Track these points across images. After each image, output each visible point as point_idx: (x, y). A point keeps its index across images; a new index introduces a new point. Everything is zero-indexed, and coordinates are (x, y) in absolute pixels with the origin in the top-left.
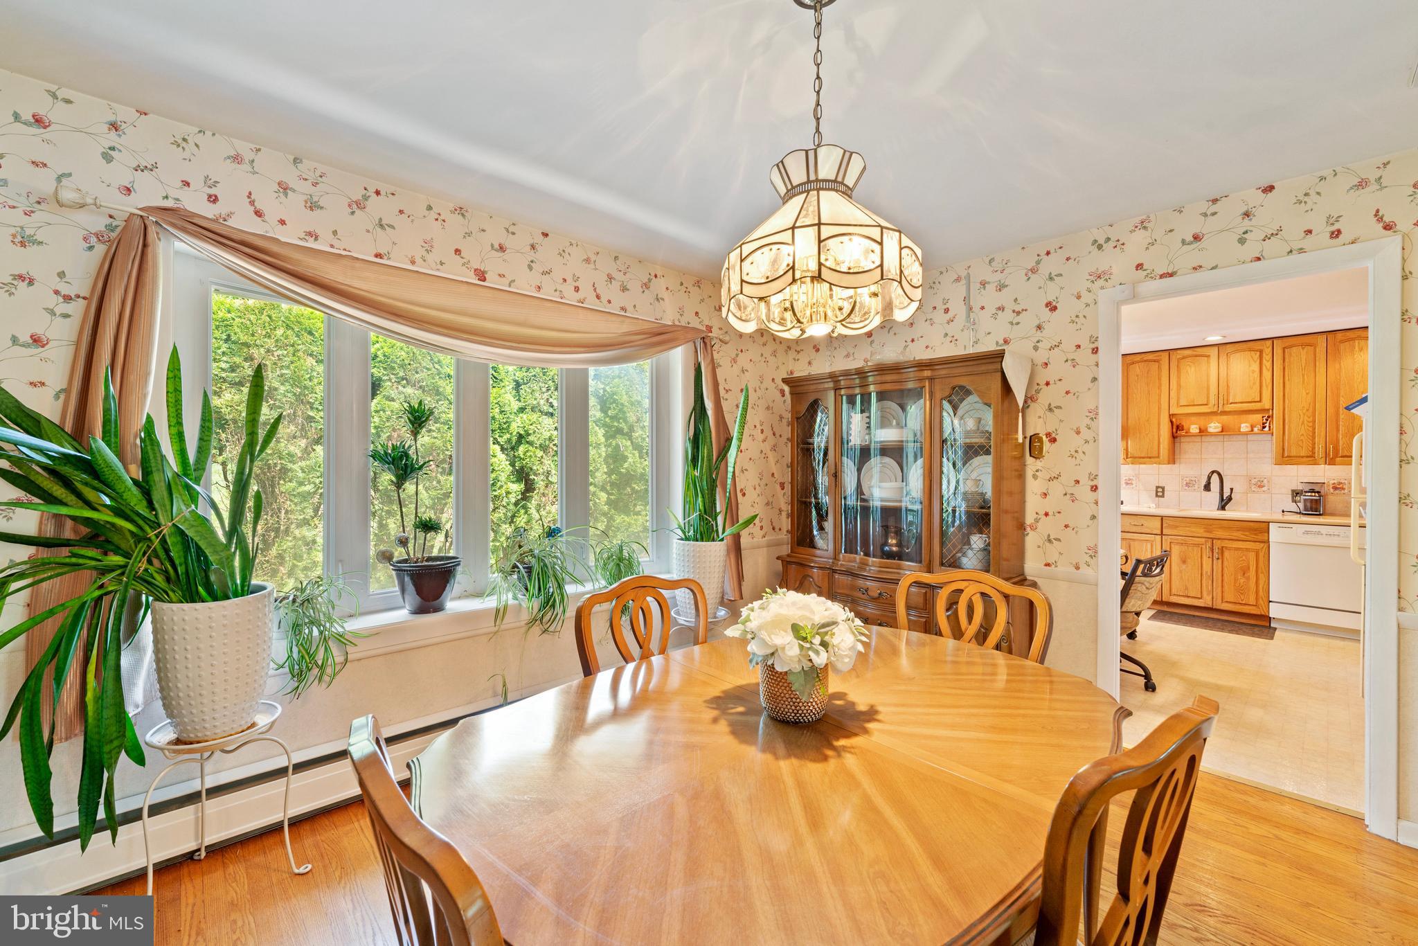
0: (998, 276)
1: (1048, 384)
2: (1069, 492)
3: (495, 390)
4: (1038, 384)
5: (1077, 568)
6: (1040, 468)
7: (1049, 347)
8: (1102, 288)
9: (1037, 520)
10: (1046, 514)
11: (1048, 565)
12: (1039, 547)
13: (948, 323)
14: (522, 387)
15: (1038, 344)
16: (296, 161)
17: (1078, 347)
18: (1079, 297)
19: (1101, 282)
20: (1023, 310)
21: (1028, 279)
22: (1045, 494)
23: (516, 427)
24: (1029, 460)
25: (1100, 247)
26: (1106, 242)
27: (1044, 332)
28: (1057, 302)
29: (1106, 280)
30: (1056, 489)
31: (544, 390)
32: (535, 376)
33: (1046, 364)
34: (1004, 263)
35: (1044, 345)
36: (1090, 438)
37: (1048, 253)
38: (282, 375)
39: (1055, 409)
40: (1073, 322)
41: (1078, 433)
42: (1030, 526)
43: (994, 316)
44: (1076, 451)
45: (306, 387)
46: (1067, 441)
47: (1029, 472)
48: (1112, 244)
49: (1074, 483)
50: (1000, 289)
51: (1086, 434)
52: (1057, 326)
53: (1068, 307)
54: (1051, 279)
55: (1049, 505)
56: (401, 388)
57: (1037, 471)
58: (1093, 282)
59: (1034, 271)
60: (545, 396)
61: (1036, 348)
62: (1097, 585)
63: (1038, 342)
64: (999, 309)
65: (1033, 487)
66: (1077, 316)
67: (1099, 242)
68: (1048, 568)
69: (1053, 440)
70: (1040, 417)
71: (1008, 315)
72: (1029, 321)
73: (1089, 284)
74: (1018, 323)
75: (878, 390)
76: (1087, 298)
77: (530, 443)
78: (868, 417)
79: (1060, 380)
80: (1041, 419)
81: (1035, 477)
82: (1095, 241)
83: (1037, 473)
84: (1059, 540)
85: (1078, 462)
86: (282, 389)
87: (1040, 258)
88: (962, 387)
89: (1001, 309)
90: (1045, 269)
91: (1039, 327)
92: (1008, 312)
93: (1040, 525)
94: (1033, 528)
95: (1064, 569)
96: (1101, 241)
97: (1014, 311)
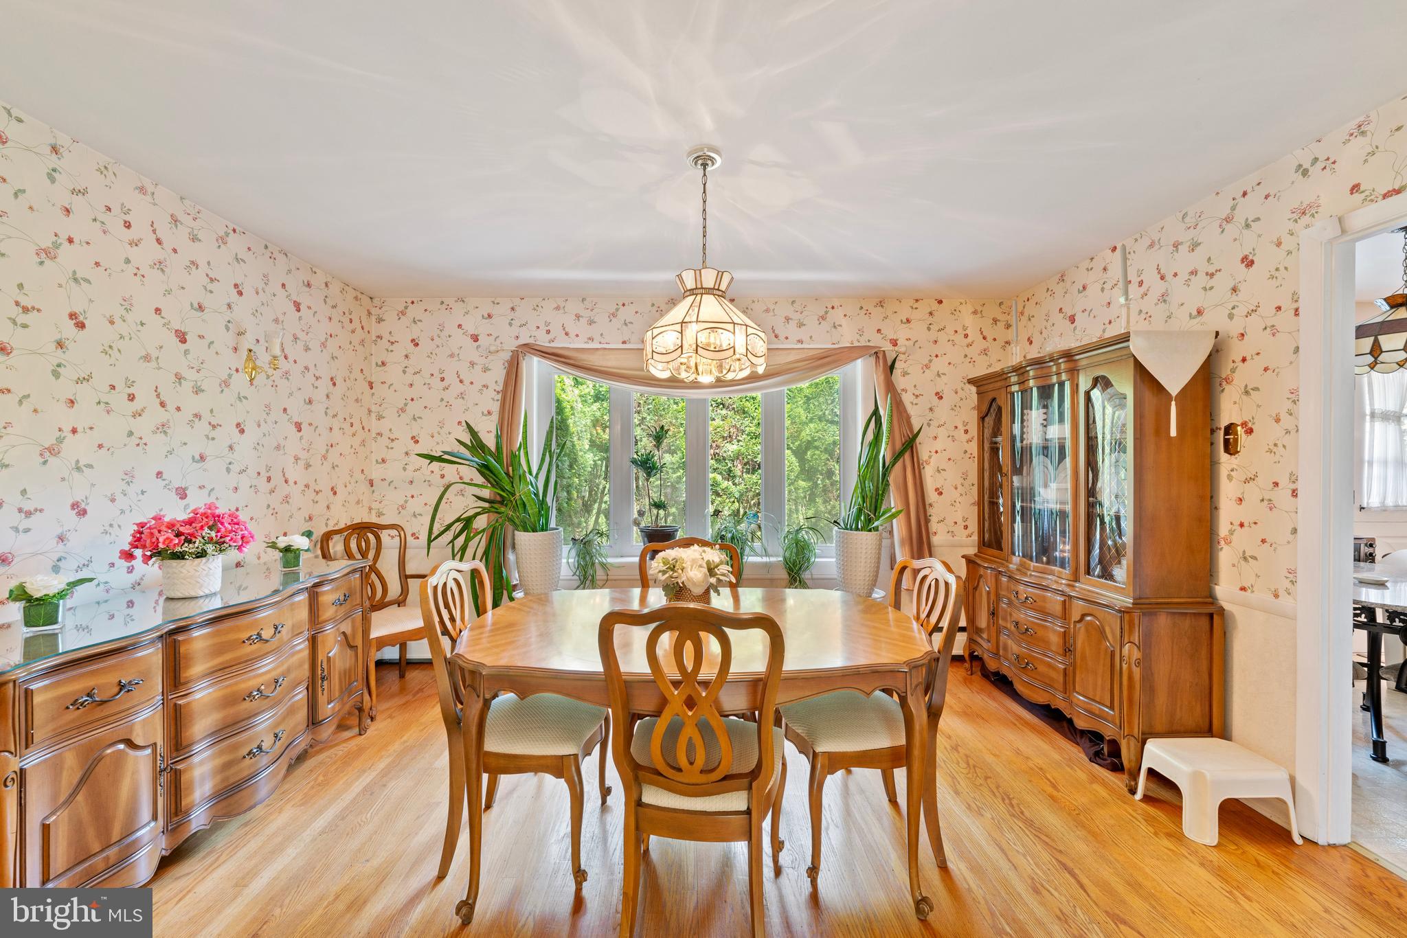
0: (1192, 232)
1: (1244, 360)
2: (1267, 497)
3: (789, 406)
4: (1234, 362)
5: (1276, 596)
6: (1235, 467)
7: (1245, 314)
8: (1307, 226)
9: (1232, 532)
10: (1242, 525)
11: (1243, 589)
12: (1234, 565)
13: (1142, 298)
14: (811, 401)
15: (1233, 311)
16: (583, 300)
17: (1279, 308)
18: (1279, 244)
19: (1306, 219)
20: (1217, 271)
21: (1222, 232)
22: (1241, 500)
23: (806, 434)
24: (1224, 457)
25: (1305, 173)
26: (1313, 164)
27: (1240, 294)
28: (1255, 255)
29: (1313, 216)
30: (1252, 493)
31: (829, 402)
32: (822, 390)
33: (1243, 335)
34: (1198, 215)
35: (1241, 311)
36: (1291, 427)
37: (1245, 194)
38: (648, 409)
39: (1251, 391)
40: (1272, 277)
41: (1278, 420)
42: (1224, 538)
43: (1187, 283)
44: (1275, 445)
45: (661, 416)
46: (1266, 432)
47: (1224, 471)
48: (1320, 165)
49: (1272, 485)
50: (1193, 249)
51: (1287, 421)
52: (1255, 284)
53: (1266, 259)
54: (1248, 226)
55: (1242, 513)
56: (719, 411)
57: (1232, 470)
58: (1296, 221)
59: (1228, 220)
60: (831, 407)
61: (1231, 316)
62: (1296, 620)
63: (1233, 308)
64: (1192, 273)
65: (1227, 491)
66: (1277, 269)
67: (1304, 167)
68: (1243, 592)
69: (1250, 431)
70: (1235, 403)
71: (1201, 280)
72: (1222, 284)
73: (1291, 225)
74: (1211, 288)
75: (1040, 384)
76: (1288, 243)
77: (817, 448)
78: (1045, 413)
79: (1258, 354)
80: (1237, 405)
81: (1230, 478)
82: (1300, 166)
83: (1232, 473)
84: (1255, 558)
85: (1277, 458)
86: (648, 418)
87: (1236, 202)
88: (1104, 377)
89: (1194, 273)
90: (1240, 218)
91: (1234, 290)
92: (1201, 275)
93: (1234, 538)
94: (1228, 543)
95: (1261, 596)
96: (1306, 165)
97: (1207, 274)
